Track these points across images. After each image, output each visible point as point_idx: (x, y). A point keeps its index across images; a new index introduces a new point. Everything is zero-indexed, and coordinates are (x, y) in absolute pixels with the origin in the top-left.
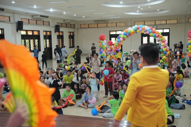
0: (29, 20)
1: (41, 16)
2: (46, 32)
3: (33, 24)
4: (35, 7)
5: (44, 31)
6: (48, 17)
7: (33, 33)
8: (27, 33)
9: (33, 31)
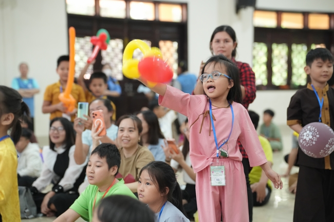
7: (306, 22)
8: (279, 20)
9: (306, 14)
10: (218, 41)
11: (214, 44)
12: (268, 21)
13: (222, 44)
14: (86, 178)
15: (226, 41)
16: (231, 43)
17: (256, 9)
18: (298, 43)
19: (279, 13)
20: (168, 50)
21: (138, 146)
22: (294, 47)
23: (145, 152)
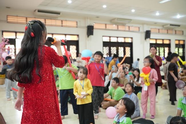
0: (159, 29)
1: (171, 25)
2: (179, 41)
3: (163, 34)
4: (158, 14)
5: (176, 40)
6: (179, 26)
7: (163, 42)
8: (156, 41)
9: (163, 40)
10: (152, 50)
11: (151, 51)
12: (154, 42)
13: (153, 51)
14: (111, 85)
15: (154, 50)
16: (155, 50)
17: (150, 39)
18: (161, 47)
19: (156, 40)
20: (128, 49)
21: (124, 77)
22: (160, 48)
23: (126, 79)
